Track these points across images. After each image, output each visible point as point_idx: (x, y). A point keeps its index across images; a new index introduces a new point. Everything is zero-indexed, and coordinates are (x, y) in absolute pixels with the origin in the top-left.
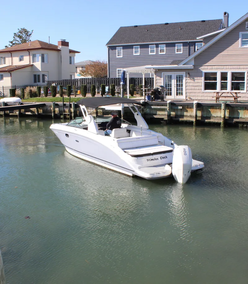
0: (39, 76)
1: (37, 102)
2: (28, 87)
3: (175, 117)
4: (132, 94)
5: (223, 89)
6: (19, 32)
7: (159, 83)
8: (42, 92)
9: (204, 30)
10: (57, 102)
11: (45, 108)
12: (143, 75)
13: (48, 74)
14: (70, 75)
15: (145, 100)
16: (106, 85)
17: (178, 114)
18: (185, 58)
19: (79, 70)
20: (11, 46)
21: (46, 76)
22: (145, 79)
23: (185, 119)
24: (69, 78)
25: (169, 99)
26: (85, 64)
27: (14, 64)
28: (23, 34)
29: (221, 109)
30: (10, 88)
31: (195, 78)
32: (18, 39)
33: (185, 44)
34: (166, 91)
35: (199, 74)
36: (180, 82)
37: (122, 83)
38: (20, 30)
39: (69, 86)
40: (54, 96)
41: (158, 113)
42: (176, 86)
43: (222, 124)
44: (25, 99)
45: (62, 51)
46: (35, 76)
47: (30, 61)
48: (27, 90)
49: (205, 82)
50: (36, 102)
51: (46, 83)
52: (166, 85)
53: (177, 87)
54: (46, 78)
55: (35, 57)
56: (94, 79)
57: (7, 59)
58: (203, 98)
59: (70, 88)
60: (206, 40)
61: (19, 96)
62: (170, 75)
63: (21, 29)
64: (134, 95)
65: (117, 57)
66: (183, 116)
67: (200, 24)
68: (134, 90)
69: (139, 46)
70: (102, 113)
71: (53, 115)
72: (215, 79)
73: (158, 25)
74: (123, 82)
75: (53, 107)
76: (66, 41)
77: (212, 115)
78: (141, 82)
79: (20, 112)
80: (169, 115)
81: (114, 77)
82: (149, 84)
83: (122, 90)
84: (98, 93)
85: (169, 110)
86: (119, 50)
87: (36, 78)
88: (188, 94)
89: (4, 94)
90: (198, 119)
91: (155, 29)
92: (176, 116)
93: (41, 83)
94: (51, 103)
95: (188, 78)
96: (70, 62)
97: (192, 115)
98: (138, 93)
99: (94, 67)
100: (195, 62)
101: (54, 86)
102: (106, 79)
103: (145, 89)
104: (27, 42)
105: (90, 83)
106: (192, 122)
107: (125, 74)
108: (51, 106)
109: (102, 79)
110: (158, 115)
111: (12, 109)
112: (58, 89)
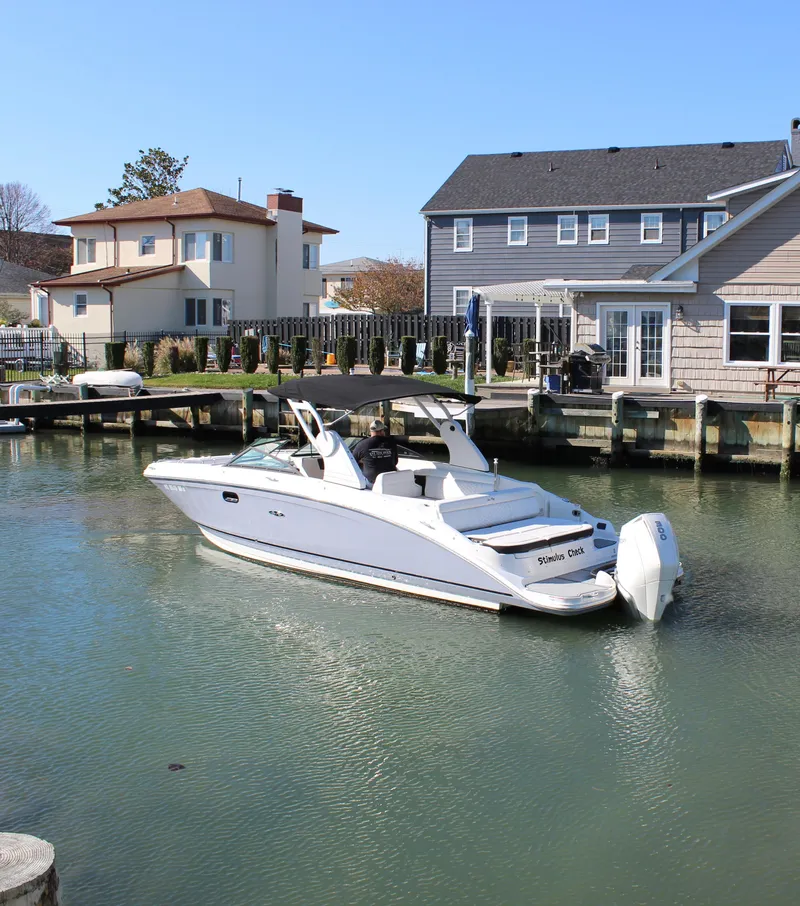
0: (202, 303)
1: (194, 387)
2: (167, 339)
3: (636, 443)
4: (500, 368)
5: (788, 360)
6: (142, 162)
7: (587, 334)
8: (212, 355)
9: (732, 173)
10: (259, 388)
11: (220, 409)
12: (538, 310)
13: (233, 299)
14: (304, 304)
15: (541, 387)
16: (420, 337)
17: (646, 437)
18: (669, 260)
19: (332, 287)
20: (116, 205)
21: (225, 303)
22: (543, 321)
23: (668, 451)
24: (299, 314)
25: (617, 386)
26: (352, 269)
27: (124, 263)
28: (156, 171)
29: (781, 421)
30: (108, 341)
31: (702, 323)
32: (138, 183)
33: (669, 215)
34: (608, 360)
35: (714, 310)
36: (652, 334)
37: (468, 333)
38: (147, 153)
39: (298, 339)
40: (251, 368)
41: (583, 430)
42: (639, 346)
43: (783, 468)
44: (155, 377)
45: (280, 226)
46: (190, 303)
47: (175, 256)
48: (165, 347)
49: (732, 336)
50: (190, 386)
51: (225, 327)
52: (609, 342)
53: (642, 349)
54: (227, 313)
55: (194, 241)
56: (382, 318)
57: (100, 246)
58: (724, 386)
59: (302, 345)
60: (737, 203)
61: (135, 369)
62: (621, 310)
63: (150, 150)
64: (507, 374)
65: (456, 250)
66: (660, 442)
67: (719, 155)
68: (509, 356)
69: (525, 218)
70: (403, 429)
71: (244, 432)
72: (765, 326)
73: (586, 152)
74: (473, 330)
75: (244, 405)
76: (293, 195)
77: (754, 441)
78: (531, 332)
79: (137, 417)
80: (617, 440)
81: (443, 314)
82: (556, 338)
83: (468, 355)
84: (393, 363)
85: (616, 422)
86: (463, 227)
87: (194, 310)
88: (678, 373)
89: (85, 358)
90: (708, 451)
91: (578, 165)
92: (641, 441)
93: (209, 327)
94: (241, 391)
95: (680, 323)
96: (304, 262)
97: (690, 437)
98: (521, 367)
99: (380, 279)
100: (700, 273)
101: (250, 339)
102: (419, 318)
103: (543, 353)
104: (169, 192)
105: (368, 333)
106: (691, 462)
107: (481, 304)
108: (239, 403)
109: (406, 318)
110: (581, 437)
111: (113, 409)
112: (265, 348)
